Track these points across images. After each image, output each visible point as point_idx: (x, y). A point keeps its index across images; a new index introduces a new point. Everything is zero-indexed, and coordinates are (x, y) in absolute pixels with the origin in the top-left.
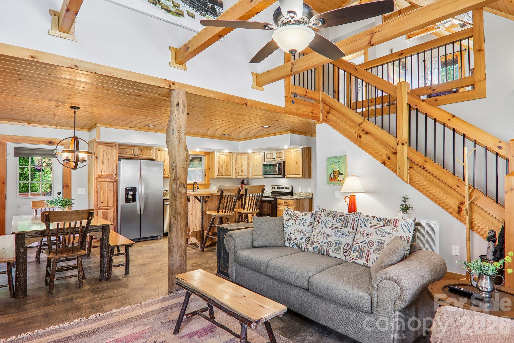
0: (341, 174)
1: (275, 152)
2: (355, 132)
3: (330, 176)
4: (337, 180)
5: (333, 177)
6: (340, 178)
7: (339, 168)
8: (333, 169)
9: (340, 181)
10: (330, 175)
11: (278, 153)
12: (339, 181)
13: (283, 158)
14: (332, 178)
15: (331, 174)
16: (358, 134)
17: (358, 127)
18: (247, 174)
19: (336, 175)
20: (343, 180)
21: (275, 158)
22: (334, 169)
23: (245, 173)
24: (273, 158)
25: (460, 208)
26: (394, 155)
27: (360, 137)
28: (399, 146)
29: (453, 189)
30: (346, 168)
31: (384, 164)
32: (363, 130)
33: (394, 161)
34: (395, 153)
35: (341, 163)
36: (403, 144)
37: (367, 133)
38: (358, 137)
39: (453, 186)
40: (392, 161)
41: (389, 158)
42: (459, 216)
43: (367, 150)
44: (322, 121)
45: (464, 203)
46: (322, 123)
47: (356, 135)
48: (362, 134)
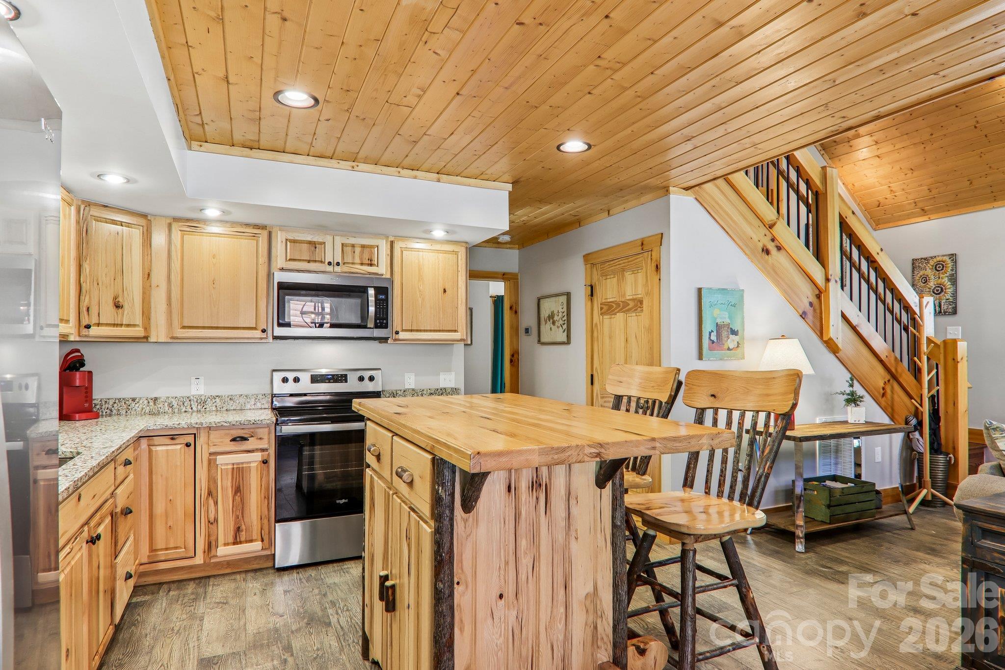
0: (734, 333)
1: (339, 241)
2: (760, 237)
3: (710, 338)
4: (726, 347)
5: (715, 341)
6: (732, 341)
7: (730, 318)
8: (716, 319)
9: (731, 350)
10: (710, 335)
11: (353, 246)
12: (729, 349)
13: (382, 269)
14: (713, 342)
15: (712, 331)
16: (764, 246)
17: (764, 230)
18: (138, 320)
19: (724, 334)
20: (738, 346)
21: (338, 264)
22: (719, 321)
23: (133, 312)
24: (330, 264)
25: (883, 389)
26: (817, 300)
27: (767, 252)
28: (832, 284)
29: (881, 361)
30: (743, 318)
31: (803, 316)
32: (773, 240)
33: (818, 311)
34: (818, 297)
35: (734, 306)
36: (836, 281)
37: (779, 248)
38: (763, 250)
39: (883, 357)
40: (815, 310)
41: (811, 304)
42: (883, 401)
43: (777, 284)
44: (687, 189)
45: (889, 381)
46: (687, 195)
47: (760, 245)
48: (771, 246)
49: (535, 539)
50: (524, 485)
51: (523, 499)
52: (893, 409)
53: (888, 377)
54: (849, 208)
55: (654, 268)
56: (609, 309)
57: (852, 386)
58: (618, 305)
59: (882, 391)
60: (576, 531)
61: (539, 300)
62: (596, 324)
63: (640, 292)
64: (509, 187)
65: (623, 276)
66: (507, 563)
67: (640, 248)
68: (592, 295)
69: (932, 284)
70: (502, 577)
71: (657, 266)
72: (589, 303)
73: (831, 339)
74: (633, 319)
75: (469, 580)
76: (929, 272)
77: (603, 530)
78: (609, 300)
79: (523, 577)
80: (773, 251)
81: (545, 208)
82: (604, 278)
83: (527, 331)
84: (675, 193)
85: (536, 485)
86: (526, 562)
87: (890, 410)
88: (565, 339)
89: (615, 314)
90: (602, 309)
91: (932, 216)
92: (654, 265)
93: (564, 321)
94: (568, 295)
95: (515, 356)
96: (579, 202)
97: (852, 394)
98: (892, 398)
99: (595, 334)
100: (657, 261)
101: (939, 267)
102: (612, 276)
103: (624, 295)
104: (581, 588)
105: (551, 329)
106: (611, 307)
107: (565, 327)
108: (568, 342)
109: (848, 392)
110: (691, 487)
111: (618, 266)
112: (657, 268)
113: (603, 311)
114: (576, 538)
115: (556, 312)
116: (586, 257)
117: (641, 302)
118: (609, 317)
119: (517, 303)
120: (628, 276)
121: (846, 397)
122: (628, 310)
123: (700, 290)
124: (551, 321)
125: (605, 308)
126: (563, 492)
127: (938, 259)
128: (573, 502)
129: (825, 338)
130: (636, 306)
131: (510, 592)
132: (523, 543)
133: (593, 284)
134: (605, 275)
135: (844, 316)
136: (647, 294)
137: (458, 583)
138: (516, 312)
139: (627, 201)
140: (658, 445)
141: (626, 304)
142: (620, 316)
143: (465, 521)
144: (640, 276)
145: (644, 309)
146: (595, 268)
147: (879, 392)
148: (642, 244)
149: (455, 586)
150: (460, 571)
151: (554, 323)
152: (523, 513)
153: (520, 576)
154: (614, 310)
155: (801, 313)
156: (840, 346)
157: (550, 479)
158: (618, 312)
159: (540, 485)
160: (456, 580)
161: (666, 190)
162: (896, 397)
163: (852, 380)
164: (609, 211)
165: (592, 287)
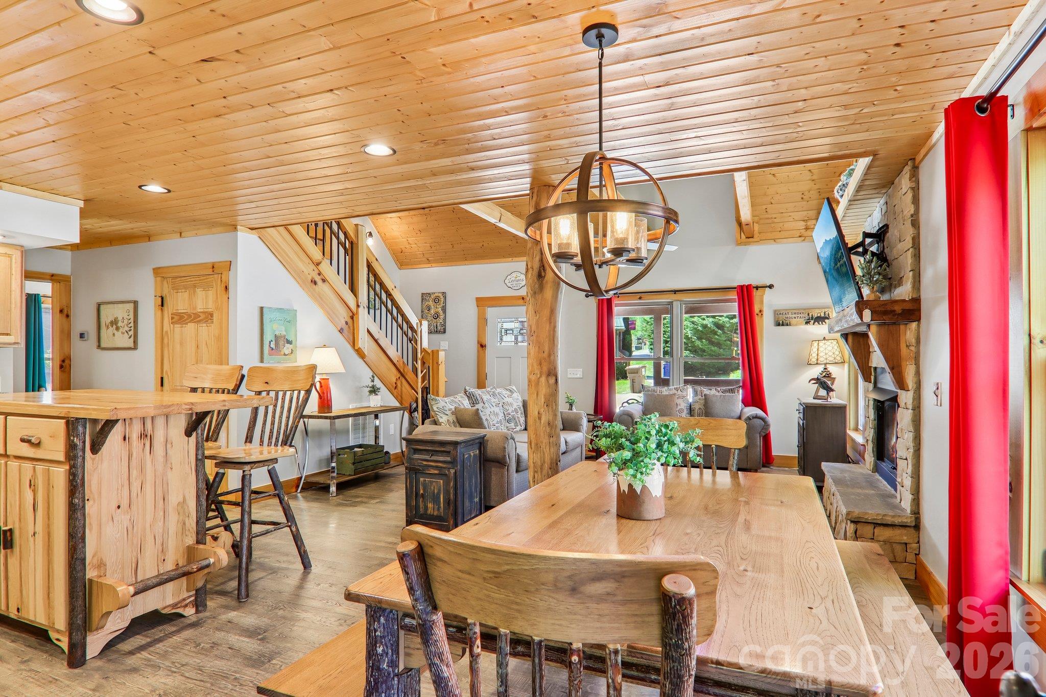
0: (289, 342)
2: (310, 271)
3: (270, 346)
4: (282, 353)
5: (274, 348)
6: (287, 349)
7: (286, 331)
8: (274, 331)
9: (287, 355)
10: (270, 343)
12: (285, 355)
14: (272, 349)
15: (272, 341)
16: (313, 278)
17: (313, 267)
19: (281, 343)
20: (292, 353)
22: (277, 333)
25: (396, 383)
26: (351, 320)
27: (315, 283)
28: (361, 309)
29: (394, 364)
30: (296, 331)
31: (341, 331)
32: (319, 274)
33: (352, 328)
34: (352, 318)
35: (289, 322)
36: (364, 307)
37: (324, 281)
38: (312, 281)
39: (395, 361)
40: (349, 327)
41: (347, 323)
42: (395, 392)
43: (322, 307)
44: (252, 229)
45: (399, 378)
46: (252, 234)
47: (310, 278)
48: (318, 279)
49: (142, 470)
50: (135, 436)
51: (135, 445)
52: (402, 397)
53: (399, 375)
54: (374, 256)
55: (223, 288)
56: (180, 319)
57: (373, 381)
58: (190, 316)
59: (395, 385)
60: (172, 464)
61: (99, 305)
62: (167, 332)
63: (211, 307)
64: (81, 204)
65: (195, 292)
66: (123, 486)
67: (211, 270)
68: (162, 305)
69: (432, 312)
70: (119, 494)
71: (226, 287)
72: (160, 312)
73: (359, 348)
74: (203, 329)
75: (96, 497)
76: (431, 303)
77: (189, 463)
78: (180, 311)
79: (134, 495)
80: (320, 282)
81: (113, 222)
82: (176, 291)
83: (82, 336)
84: (242, 231)
85: (143, 436)
86: (136, 485)
87: (400, 398)
88: (132, 345)
89: (186, 324)
90: (172, 318)
91: (433, 265)
92: (223, 286)
93: (131, 327)
94: (136, 303)
95: (67, 361)
96: (150, 223)
97: (373, 387)
98: (401, 389)
99: (166, 341)
100: (226, 282)
101: (436, 300)
102: (183, 291)
103: (195, 308)
104: (174, 499)
105: (114, 335)
106: (183, 317)
107: (131, 333)
108: (135, 347)
109: (370, 386)
110: (251, 442)
111: (189, 283)
112: (226, 288)
113: (174, 320)
114: (171, 469)
115: (120, 319)
116: (157, 271)
117: (212, 315)
118: (179, 326)
119: (69, 306)
120: (200, 292)
121: (369, 389)
122: (199, 321)
123: (262, 309)
124: (114, 326)
125: (176, 318)
126: (162, 439)
127: (436, 295)
128: (169, 446)
129: (356, 348)
130: (206, 318)
131: (125, 504)
132: (134, 473)
133: (164, 296)
134: (176, 288)
135: (368, 331)
136: (217, 309)
137: (88, 500)
138: (68, 316)
139: (198, 229)
140: (227, 404)
141: (197, 315)
142: (191, 326)
143: (93, 460)
144: (211, 294)
145: (214, 321)
146: (165, 283)
147: (393, 386)
148: (213, 267)
149: (86, 501)
150: (89, 492)
151: (117, 329)
152: (134, 454)
153: (132, 494)
154: (185, 320)
155: (339, 329)
156: (366, 353)
157: (153, 431)
158: (190, 322)
159: (146, 436)
160: (86, 498)
161: (234, 228)
162: (403, 389)
163: (373, 377)
164: (181, 233)
165: (162, 298)
